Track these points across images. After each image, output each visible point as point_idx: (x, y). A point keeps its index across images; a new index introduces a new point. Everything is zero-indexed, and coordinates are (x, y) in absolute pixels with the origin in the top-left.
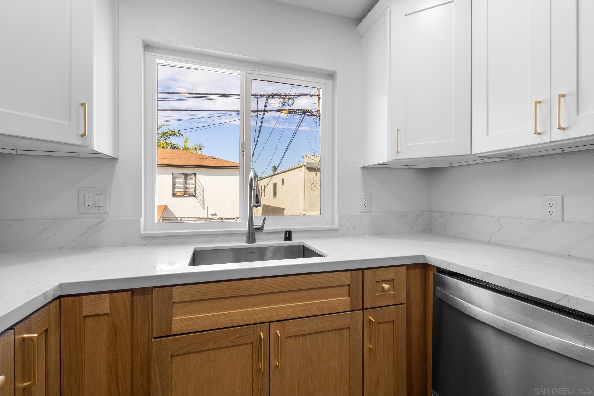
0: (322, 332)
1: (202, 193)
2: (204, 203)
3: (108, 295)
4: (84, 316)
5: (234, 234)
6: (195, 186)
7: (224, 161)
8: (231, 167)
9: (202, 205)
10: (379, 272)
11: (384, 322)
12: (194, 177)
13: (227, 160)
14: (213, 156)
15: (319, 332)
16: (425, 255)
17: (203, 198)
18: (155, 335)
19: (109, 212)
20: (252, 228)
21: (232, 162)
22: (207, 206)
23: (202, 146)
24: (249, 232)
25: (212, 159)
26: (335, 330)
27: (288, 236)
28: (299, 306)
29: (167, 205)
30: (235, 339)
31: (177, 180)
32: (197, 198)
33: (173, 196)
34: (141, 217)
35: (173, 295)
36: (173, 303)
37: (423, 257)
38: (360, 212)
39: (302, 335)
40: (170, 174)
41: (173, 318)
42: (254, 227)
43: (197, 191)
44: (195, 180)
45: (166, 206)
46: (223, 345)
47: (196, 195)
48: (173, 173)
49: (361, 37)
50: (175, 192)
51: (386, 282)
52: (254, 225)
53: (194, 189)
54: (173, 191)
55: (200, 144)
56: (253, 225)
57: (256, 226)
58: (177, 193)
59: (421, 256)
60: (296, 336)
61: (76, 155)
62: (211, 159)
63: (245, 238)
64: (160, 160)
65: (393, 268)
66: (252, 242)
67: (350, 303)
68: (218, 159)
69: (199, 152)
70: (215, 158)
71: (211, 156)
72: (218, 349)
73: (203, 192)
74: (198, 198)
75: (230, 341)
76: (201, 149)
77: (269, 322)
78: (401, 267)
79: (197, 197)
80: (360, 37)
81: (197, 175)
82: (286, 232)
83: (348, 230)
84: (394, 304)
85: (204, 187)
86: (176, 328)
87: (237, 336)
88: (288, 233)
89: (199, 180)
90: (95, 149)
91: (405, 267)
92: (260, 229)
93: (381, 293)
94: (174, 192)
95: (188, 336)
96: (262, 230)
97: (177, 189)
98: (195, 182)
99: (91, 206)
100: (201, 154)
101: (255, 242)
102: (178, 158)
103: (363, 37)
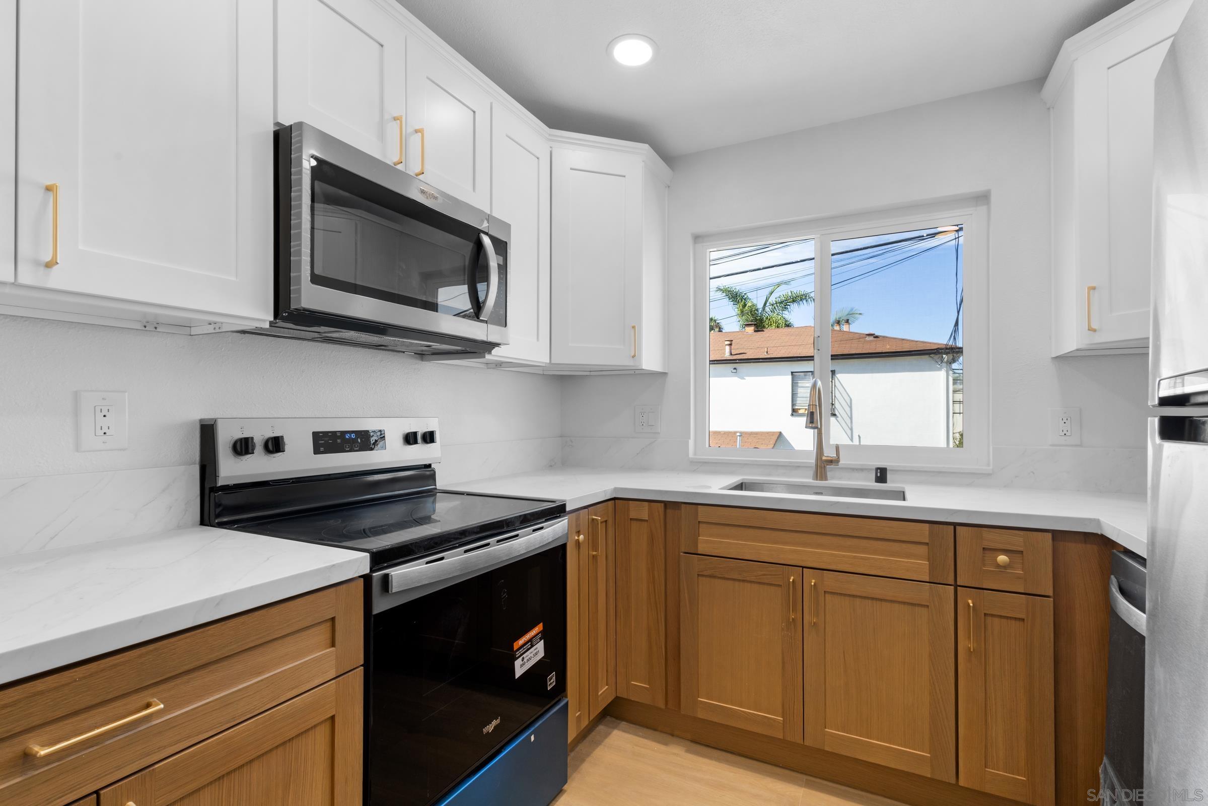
0: (881, 599)
1: (849, 409)
2: (851, 429)
3: (646, 504)
4: (631, 519)
5: (799, 467)
6: (834, 396)
7: (896, 341)
8: (913, 353)
9: (849, 432)
10: (985, 532)
11: (1001, 617)
12: (832, 378)
13: (904, 338)
14: (873, 333)
15: (877, 599)
16: (1100, 519)
17: (851, 418)
18: (683, 550)
19: (659, 432)
20: (821, 459)
21: (917, 342)
22: (859, 436)
23: (856, 312)
24: (817, 465)
25: (871, 338)
26: (904, 603)
27: (879, 475)
28: (844, 556)
29: (783, 432)
30: (761, 575)
31: (800, 385)
32: (838, 419)
33: (792, 415)
34: (690, 439)
35: (699, 514)
36: (699, 522)
37: (1098, 522)
38: (1051, 445)
39: (849, 596)
40: (789, 375)
41: (699, 537)
42: (824, 458)
43: (837, 405)
44: (833, 383)
45: (780, 433)
46: (748, 579)
47: (837, 413)
48: (792, 373)
49: (1051, 109)
50: (796, 407)
51: (1005, 551)
52: (825, 455)
53: (832, 401)
54: (793, 405)
55: (852, 309)
56: (823, 455)
57: (827, 457)
58: (800, 409)
59: (1090, 520)
60: (841, 594)
61: (632, 372)
62: (868, 338)
63: (811, 473)
64: (771, 349)
65: (1021, 533)
66: (821, 479)
67: (930, 571)
68: (884, 337)
69: (845, 328)
70: (877, 337)
71: (867, 333)
72: (743, 581)
73: (851, 407)
74: (840, 419)
75: (756, 576)
76: (848, 320)
77: (803, 567)
78: (1040, 533)
79: (838, 417)
80: (1049, 109)
81: (837, 374)
82: (877, 469)
83: (1016, 477)
84: (1023, 591)
85: (851, 397)
86: (701, 549)
87: (762, 573)
88: (879, 471)
89: (841, 383)
90: (644, 368)
91: (1050, 535)
92: (831, 462)
93: (995, 568)
94: (794, 408)
95: (711, 559)
96: (837, 464)
97: (799, 401)
98: (833, 388)
99: (644, 425)
100: (848, 330)
101: (826, 479)
102: (803, 343)
103: (1053, 108)
